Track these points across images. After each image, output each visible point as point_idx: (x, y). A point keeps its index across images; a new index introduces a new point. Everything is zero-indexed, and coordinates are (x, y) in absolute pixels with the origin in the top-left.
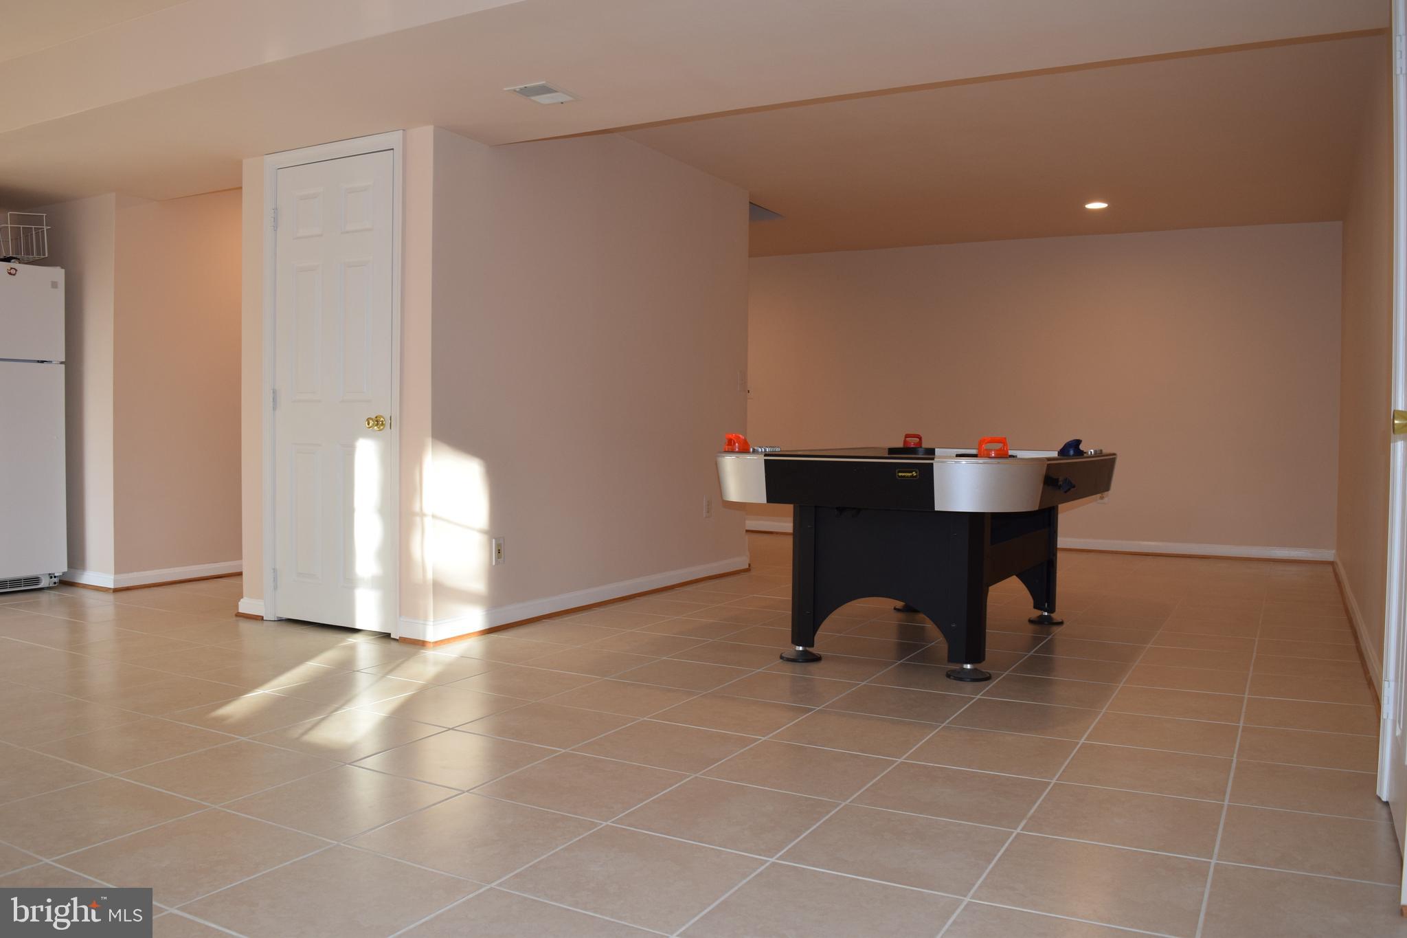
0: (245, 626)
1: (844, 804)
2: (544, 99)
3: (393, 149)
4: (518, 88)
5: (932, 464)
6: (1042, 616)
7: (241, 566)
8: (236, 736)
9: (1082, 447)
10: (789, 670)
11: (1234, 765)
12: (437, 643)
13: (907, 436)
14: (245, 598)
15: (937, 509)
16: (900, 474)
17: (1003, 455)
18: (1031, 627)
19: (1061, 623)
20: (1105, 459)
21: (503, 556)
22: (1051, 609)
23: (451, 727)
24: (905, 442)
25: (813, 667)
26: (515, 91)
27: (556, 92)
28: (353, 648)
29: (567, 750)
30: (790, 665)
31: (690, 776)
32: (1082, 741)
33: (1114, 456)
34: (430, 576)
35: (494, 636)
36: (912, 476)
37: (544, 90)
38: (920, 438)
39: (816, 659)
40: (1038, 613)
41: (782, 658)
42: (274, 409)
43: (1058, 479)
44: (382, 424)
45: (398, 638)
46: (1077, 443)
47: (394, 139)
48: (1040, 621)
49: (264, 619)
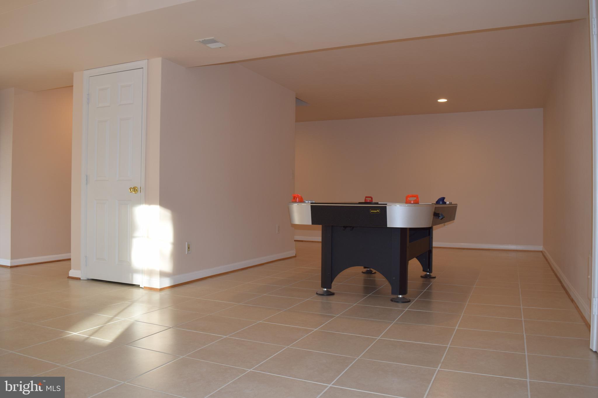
0: (72, 282)
1: (357, 358)
2: (212, 46)
3: (143, 68)
4: (201, 40)
5: (386, 206)
6: (426, 275)
7: (70, 256)
9: (445, 201)
10: (320, 299)
11: (525, 337)
12: (162, 289)
13: (366, 197)
14: (72, 270)
15: (388, 226)
16: (372, 211)
17: (416, 202)
18: (422, 279)
19: (435, 278)
20: (453, 206)
21: (190, 250)
22: (430, 271)
24: (365, 200)
25: (331, 297)
26: (200, 41)
27: (218, 42)
28: (123, 292)
29: (227, 336)
30: (320, 297)
31: (285, 347)
32: (457, 328)
33: (456, 205)
36: (377, 212)
37: (213, 41)
38: (372, 198)
39: (332, 294)
40: (425, 273)
41: (317, 294)
42: (87, 184)
43: (439, 213)
44: (137, 190)
45: (143, 287)
46: (443, 199)
47: (143, 63)
48: (426, 277)
49: (81, 279)
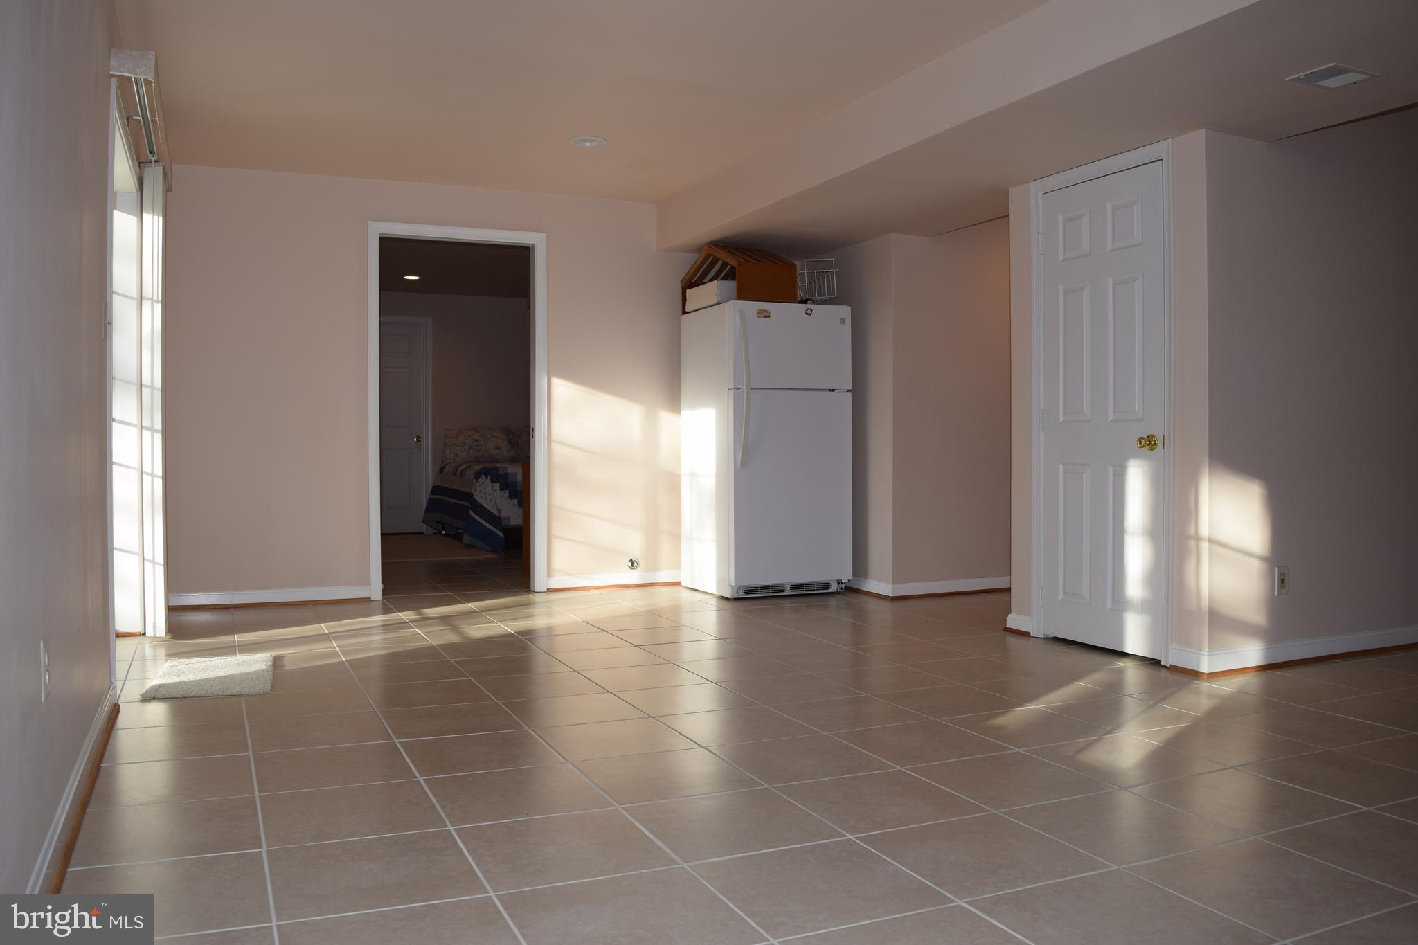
0: (1012, 641)
2: (1334, 82)
3: (1161, 160)
4: (1299, 76)
7: (1010, 582)
8: (1011, 747)
12: (1212, 676)
14: (1013, 613)
21: (1286, 586)
23: (1232, 766)
26: (1299, 79)
27: (1348, 72)
28: (1121, 671)
34: (1205, 603)
35: (1276, 673)
37: (1334, 72)
42: (1043, 429)
44: (1155, 443)
45: (1169, 666)
47: (1162, 149)
49: (1031, 635)
